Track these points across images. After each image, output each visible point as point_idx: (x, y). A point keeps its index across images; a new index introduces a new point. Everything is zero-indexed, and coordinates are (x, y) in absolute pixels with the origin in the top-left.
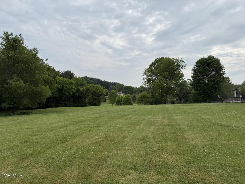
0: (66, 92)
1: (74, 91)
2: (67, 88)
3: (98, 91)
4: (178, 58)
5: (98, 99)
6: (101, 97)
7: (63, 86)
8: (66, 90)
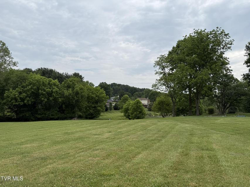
0: (42, 97)
1: (55, 95)
2: (45, 91)
3: (94, 96)
4: (215, 29)
5: (95, 107)
6: (99, 104)
7: (38, 89)
8: (43, 94)
